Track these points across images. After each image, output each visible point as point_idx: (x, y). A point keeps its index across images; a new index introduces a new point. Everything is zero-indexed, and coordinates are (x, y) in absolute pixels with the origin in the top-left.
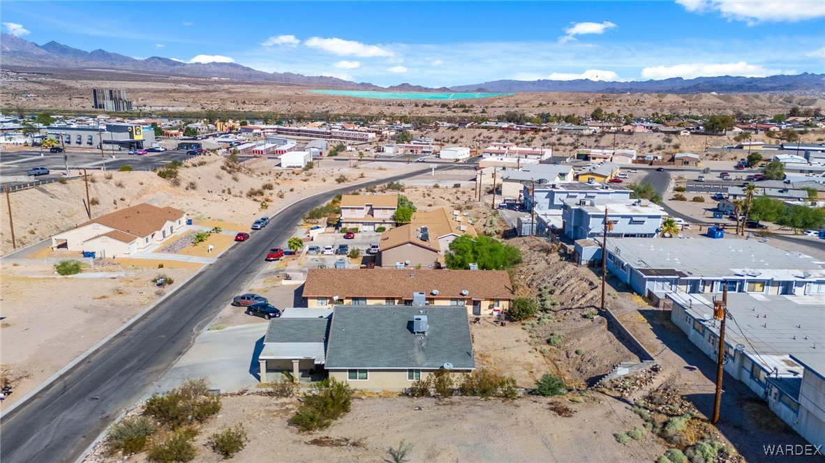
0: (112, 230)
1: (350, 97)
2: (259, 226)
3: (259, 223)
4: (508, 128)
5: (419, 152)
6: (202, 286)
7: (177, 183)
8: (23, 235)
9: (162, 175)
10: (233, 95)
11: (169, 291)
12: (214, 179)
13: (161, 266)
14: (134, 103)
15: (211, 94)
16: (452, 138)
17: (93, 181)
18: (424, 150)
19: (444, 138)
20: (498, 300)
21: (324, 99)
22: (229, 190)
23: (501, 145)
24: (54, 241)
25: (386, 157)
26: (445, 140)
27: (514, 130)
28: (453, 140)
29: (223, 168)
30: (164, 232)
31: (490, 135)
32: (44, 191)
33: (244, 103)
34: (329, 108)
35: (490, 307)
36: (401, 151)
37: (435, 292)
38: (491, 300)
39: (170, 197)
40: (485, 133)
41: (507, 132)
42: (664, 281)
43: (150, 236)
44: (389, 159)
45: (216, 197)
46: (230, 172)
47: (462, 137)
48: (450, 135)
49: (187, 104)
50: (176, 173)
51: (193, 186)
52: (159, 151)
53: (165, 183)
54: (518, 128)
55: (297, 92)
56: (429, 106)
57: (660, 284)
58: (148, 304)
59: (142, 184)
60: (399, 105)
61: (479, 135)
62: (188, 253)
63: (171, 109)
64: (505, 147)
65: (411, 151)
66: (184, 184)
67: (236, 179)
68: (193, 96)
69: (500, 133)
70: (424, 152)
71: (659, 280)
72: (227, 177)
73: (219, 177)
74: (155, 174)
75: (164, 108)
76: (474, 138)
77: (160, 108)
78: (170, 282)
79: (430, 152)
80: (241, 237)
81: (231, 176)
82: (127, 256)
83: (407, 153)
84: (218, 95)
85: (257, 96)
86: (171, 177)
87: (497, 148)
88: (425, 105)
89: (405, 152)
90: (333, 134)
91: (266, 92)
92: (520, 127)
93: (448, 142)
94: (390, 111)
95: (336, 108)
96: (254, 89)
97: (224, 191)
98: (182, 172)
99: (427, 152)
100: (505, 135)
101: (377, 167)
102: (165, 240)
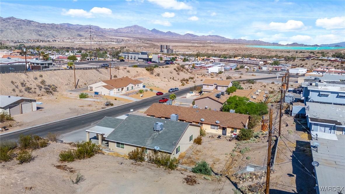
0: (106, 84)
2: (171, 91)
3: (171, 89)
4: (334, 61)
5: (280, 70)
6: (123, 108)
7: (152, 73)
9: (148, 70)
10: (213, 48)
11: (110, 107)
12: (169, 73)
13: (116, 99)
14: (174, 50)
15: (204, 47)
16: (301, 64)
18: (282, 69)
19: (297, 64)
21: (252, 49)
22: (173, 78)
23: (325, 68)
24: (89, 88)
25: (263, 71)
26: (297, 65)
27: (337, 61)
28: (302, 65)
29: (175, 69)
30: (128, 88)
31: (323, 64)
32: (98, 71)
33: (216, 51)
34: (252, 53)
35: (232, 132)
36: (271, 69)
37: (202, 119)
38: (232, 128)
39: (149, 79)
40: (320, 62)
41: (333, 62)
42: (325, 126)
43: (120, 89)
44: (263, 72)
45: (166, 80)
46: (177, 71)
47: (306, 64)
48: (300, 63)
49: (193, 51)
50: (153, 69)
51: (158, 75)
52: (156, 62)
53: (148, 73)
54: (340, 61)
55: (240, 46)
56: (304, 52)
57: (323, 128)
58: (95, 111)
59: (137, 72)
60: (287, 52)
61: (317, 63)
62: (132, 97)
63: (187, 53)
64: (327, 69)
65: (276, 69)
66: (155, 74)
67: (178, 74)
68: (197, 48)
69: (329, 62)
70: (282, 70)
71: (321, 125)
72: (175, 73)
73: (171, 73)
74: (145, 69)
75: (184, 52)
76: (314, 64)
77: (183, 52)
78: (112, 105)
79: (285, 70)
80: (160, 94)
81: (177, 72)
83: (273, 70)
84: (207, 48)
85: (222, 48)
86: (151, 71)
87: (322, 69)
88: (301, 52)
89: (273, 69)
90: (244, 62)
91: (227, 46)
92: (341, 60)
93: (299, 66)
94: (282, 54)
95: (255, 53)
96: (222, 45)
97: (171, 78)
98: (157, 70)
99: (284, 70)
100: (332, 64)
101: (251, 74)
102: (128, 91)
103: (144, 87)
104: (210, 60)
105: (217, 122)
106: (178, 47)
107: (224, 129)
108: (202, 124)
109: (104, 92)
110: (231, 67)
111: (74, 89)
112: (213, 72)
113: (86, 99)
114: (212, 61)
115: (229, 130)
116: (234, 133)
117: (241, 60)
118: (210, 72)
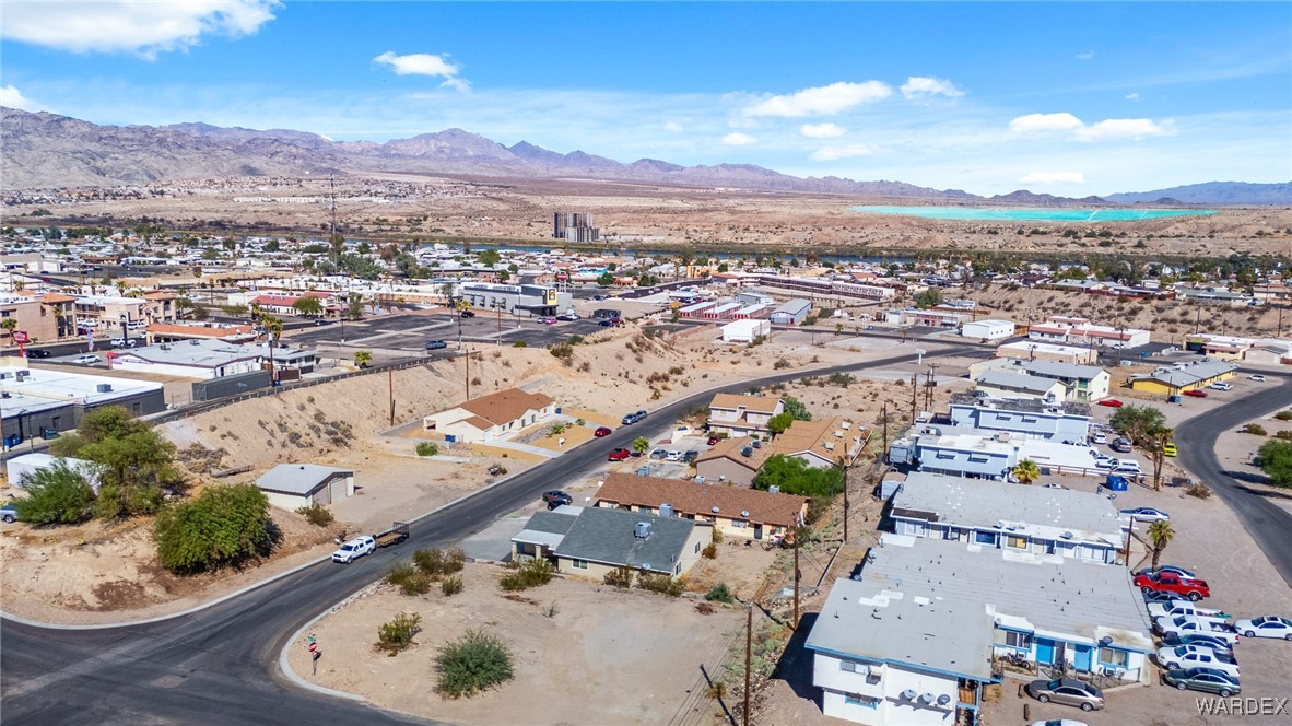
0: (473, 415)
1: (913, 218)
2: (629, 421)
3: (630, 417)
4: (1099, 292)
5: (938, 324)
6: (531, 479)
7: (569, 364)
8: (402, 413)
9: (555, 353)
10: (735, 217)
11: (500, 479)
12: (613, 359)
13: (505, 456)
14: (602, 230)
15: (707, 215)
16: (1006, 302)
17: (480, 359)
18: (944, 321)
19: (993, 302)
20: (780, 526)
21: (870, 221)
22: (627, 373)
23: (1063, 321)
24: (425, 422)
25: (887, 329)
26: (995, 304)
27: (1108, 294)
28: (1007, 306)
29: (629, 346)
30: (523, 421)
31: (1067, 301)
32: (431, 369)
33: (747, 229)
34: (870, 238)
35: (772, 532)
36: (911, 322)
37: (716, 509)
38: (773, 525)
39: (560, 379)
40: (1060, 296)
41: (1096, 298)
42: (916, 523)
43: (507, 425)
44: (887, 334)
45: (608, 381)
46: (635, 351)
47: (1021, 302)
48: (1002, 299)
49: (668, 232)
50: (571, 351)
51: (586, 367)
52: (571, 320)
53: (556, 362)
54: (1117, 293)
55: (832, 211)
56: (1044, 233)
57: (912, 526)
58: (474, 490)
59: (530, 363)
60: (990, 232)
61: (1050, 300)
62: (539, 445)
63: (646, 240)
64: (1070, 324)
65: (926, 322)
66: (576, 364)
67: (640, 360)
68: (682, 218)
69: (1085, 297)
70: (945, 324)
71: (909, 522)
72: (630, 356)
73: (620, 357)
74: (545, 351)
75: (638, 238)
76: (1041, 303)
77: (633, 238)
78: (504, 472)
79: (954, 325)
80: (603, 432)
81: (635, 356)
82: (482, 443)
83: (919, 325)
84: (715, 216)
85: (769, 218)
86: (564, 356)
87: (1055, 326)
88: (1035, 232)
89: (917, 322)
90: (834, 289)
91: (786, 210)
92: (1121, 290)
93: (998, 308)
94: (968, 242)
95: (881, 237)
96: (766, 206)
97: (620, 375)
98: (578, 351)
99: (950, 325)
100: (1093, 302)
101: (848, 347)
102: (524, 429)
103: (558, 411)
104: (729, 281)
105: (743, 513)
106: (615, 216)
107: (757, 527)
108: (715, 517)
109: (469, 434)
110: (792, 317)
111: (389, 428)
112: (736, 338)
113: (434, 457)
114: (735, 285)
115: (766, 529)
116: (777, 534)
117: (825, 281)
118: (726, 339)
